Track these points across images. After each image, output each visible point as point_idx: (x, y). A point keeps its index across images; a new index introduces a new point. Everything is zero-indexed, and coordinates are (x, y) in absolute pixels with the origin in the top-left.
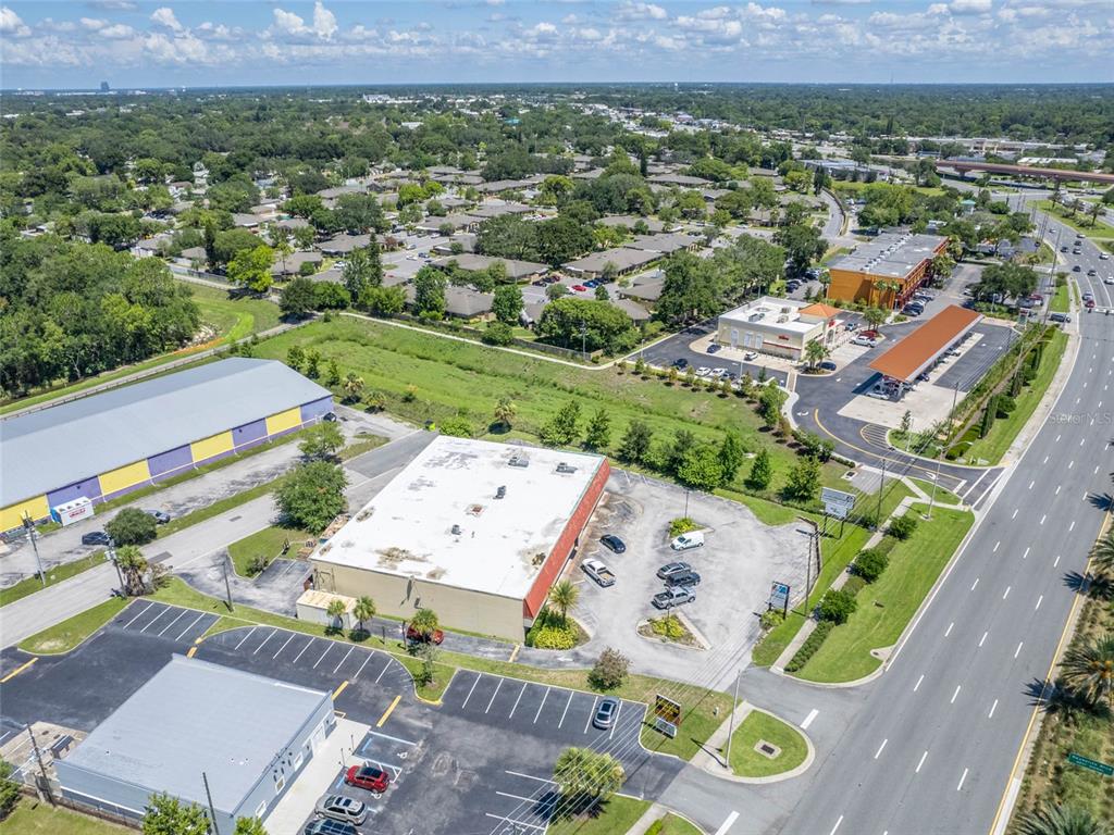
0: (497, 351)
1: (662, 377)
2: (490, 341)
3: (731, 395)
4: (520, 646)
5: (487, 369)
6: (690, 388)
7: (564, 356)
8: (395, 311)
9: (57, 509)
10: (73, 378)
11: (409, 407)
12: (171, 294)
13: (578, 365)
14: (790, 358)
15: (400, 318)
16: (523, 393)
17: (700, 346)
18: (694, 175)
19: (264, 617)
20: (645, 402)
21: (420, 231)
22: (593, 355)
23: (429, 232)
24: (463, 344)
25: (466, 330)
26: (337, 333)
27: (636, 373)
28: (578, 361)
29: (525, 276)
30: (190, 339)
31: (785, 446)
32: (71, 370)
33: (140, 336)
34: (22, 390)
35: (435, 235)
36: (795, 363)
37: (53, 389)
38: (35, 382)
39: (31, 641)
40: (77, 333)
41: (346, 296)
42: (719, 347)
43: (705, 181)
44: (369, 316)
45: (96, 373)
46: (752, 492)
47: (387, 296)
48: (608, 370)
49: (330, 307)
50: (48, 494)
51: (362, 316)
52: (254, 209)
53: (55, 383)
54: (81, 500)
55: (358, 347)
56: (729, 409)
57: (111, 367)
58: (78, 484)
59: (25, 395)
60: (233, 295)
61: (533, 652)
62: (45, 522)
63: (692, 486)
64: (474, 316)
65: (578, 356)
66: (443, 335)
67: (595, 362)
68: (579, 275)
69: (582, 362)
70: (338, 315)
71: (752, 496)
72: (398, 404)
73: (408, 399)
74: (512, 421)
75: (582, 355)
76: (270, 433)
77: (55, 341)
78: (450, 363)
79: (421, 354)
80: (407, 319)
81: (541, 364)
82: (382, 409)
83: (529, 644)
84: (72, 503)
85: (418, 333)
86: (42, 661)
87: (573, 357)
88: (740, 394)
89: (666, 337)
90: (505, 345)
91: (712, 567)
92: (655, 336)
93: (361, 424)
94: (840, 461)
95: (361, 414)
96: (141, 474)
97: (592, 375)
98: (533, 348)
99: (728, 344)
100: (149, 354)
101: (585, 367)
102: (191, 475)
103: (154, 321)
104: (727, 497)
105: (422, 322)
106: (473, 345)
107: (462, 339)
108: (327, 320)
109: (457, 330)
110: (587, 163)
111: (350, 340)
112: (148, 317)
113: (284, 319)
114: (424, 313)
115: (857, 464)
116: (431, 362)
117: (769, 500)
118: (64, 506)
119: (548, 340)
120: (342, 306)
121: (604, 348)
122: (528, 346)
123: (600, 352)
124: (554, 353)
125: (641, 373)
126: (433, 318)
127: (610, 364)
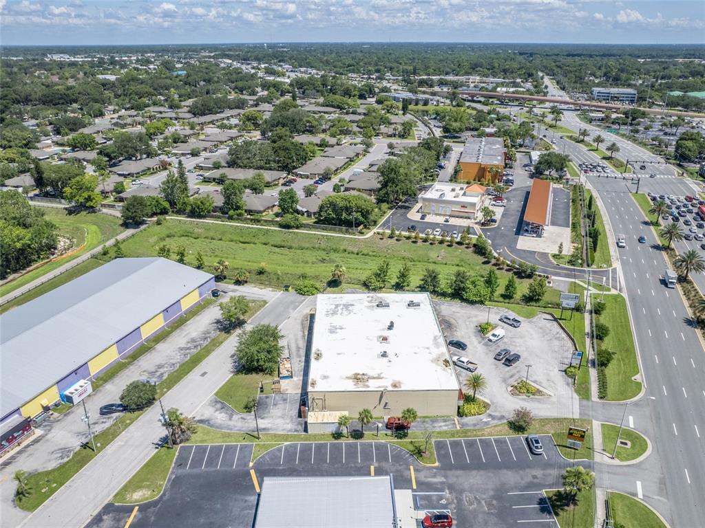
0: (294, 233)
1: (408, 238)
2: (286, 226)
3: (454, 244)
5: (294, 245)
6: (428, 243)
7: (341, 231)
8: (209, 212)
13: (351, 236)
14: (469, 218)
15: (213, 217)
17: (414, 217)
22: (360, 228)
23: (184, 155)
24: (268, 230)
25: (264, 221)
27: (391, 237)
28: (350, 234)
31: (504, 271)
35: (188, 156)
36: (472, 221)
44: (188, 217)
46: (507, 301)
47: (202, 203)
48: (372, 237)
49: (158, 214)
56: (458, 253)
60: (71, 211)
63: (472, 303)
64: (264, 211)
65: (350, 231)
66: (250, 226)
67: (361, 233)
69: (354, 234)
70: (165, 219)
71: (509, 303)
75: (353, 229)
78: (265, 244)
79: (242, 240)
80: (219, 217)
81: (328, 238)
82: (246, 282)
87: (347, 232)
88: (460, 244)
94: (540, 276)
97: (365, 241)
98: (317, 228)
99: (429, 213)
101: (357, 237)
104: (495, 306)
105: (231, 218)
106: (275, 230)
107: (266, 227)
108: (159, 223)
111: (183, 236)
113: (126, 226)
114: (231, 212)
115: (549, 276)
116: (252, 245)
117: (519, 304)
119: (323, 222)
120: (165, 212)
121: (363, 223)
122: (313, 227)
123: (362, 226)
124: (332, 230)
125: (394, 237)
126: (239, 215)
127: (370, 233)
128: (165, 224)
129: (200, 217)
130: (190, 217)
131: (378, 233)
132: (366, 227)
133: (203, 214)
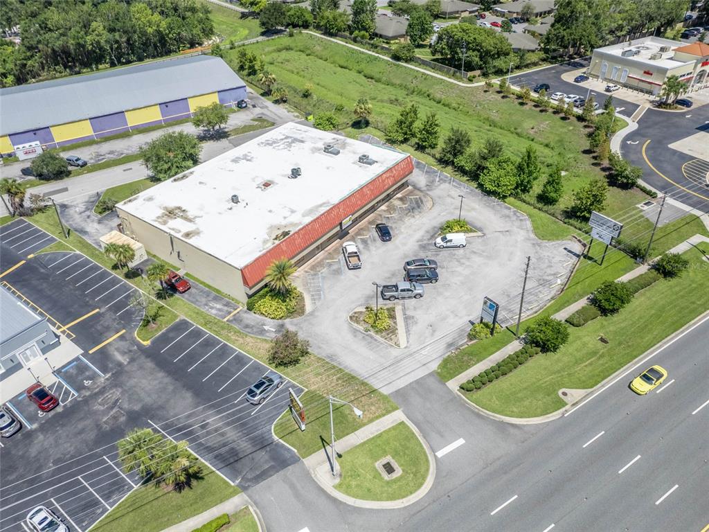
0: (398, 65)
1: (519, 97)
2: (396, 58)
3: (572, 118)
5: (385, 79)
6: (538, 109)
7: (447, 73)
8: (339, 30)
13: (455, 81)
14: (649, 92)
15: (342, 36)
17: (569, 77)
20: (494, 116)
22: (470, 74)
24: (376, 58)
25: (383, 48)
27: (499, 92)
28: (457, 79)
31: (598, 168)
36: (652, 98)
41: (309, 17)
42: (587, 78)
47: (334, 18)
48: (477, 88)
49: (295, 26)
51: (318, 34)
56: (566, 130)
66: (364, 50)
67: (470, 80)
69: (460, 79)
70: (301, 33)
75: (461, 73)
78: (359, 72)
79: (343, 64)
80: (345, 38)
81: (427, 78)
85: (348, 48)
87: (454, 75)
88: (580, 118)
89: (546, 66)
90: (406, 61)
92: (535, 64)
97: (462, 90)
98: (427, 65)
99: (597, 77)
101: (460, 84)
105: (355, 40)
106: (383, 60)
107: (377, 55)
108: (291, 35)
109: (376, 47)
113: (263, 34)
114: (356, 33)
116: (346, 71)
119: (443, 61)
120: (306, 25)
121: (481, 68)
122: (423, 63)
123: (478, 72)
124: (440, 70)
125: (502, 92)
126: (363, 37)
127: (482, 83)
128: (297, 38)
129: (331, 35)
130: (324, 34)
131: (489, 85)
132: (485, 75)
133: (333, 31)
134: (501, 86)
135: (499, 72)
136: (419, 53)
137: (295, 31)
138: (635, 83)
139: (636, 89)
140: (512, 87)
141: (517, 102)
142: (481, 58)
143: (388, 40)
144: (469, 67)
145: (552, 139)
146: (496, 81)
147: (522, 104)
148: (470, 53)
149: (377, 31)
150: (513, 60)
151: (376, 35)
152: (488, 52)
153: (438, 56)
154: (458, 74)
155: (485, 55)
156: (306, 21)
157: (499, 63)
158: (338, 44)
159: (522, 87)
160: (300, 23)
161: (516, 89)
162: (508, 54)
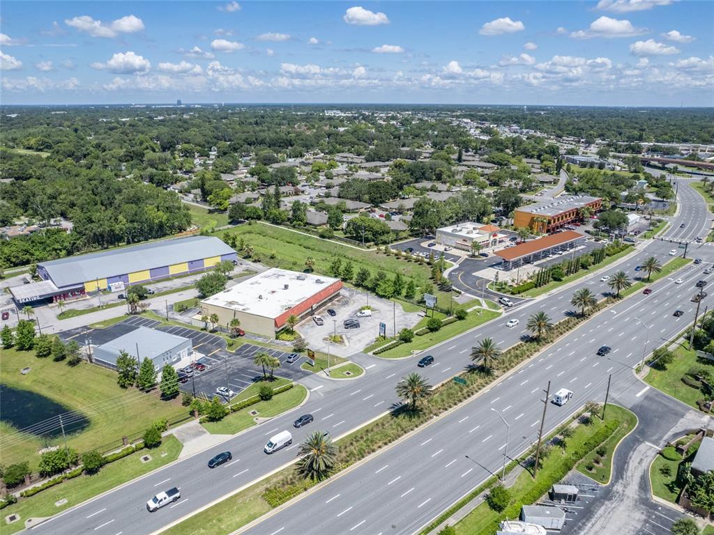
0: (324, 241)
1: (396, 255)
2: (322, 236)
4: (273, 339)
5: (317, 248)
6: (407, 260)
7: (354, 244)
8: (283, 221)
9: (110, 285)
10: (129, 243)
11: (272, 261)
12: (179, 208)
13: (359, 249)
15: (285, 225)
16: (328, 259)
17: (425, 244)
18: (489, 162)
19: (180, 324)
21: (316, 186)
22: (368, 244)
23: (321, 187)
24: (309, 237)
25: (313, 231)
26: (253, 230)
27: (385, 253)
28: (360, 247)
29: (357, 209)
30: (185, 230)
32: (128, 239)
33: (161, 226)
34: (106, 246)
35: (323, 188)
36: (469, 253)
37: (119, 246)
38: (112, 243)
39: (92, 325)
40: (132, 222)
41: (262, 213)
42: (435, 245)
43: (494, 165)
45: (139, 241)
48: (372, 251)
49: (252, 218)
50: (108, 278)
51: (268, 224)
52: (234, 172)
53: (120, 244)
54: (120, 283)
55: (261, 237)
56: (420, 269)
57: (146, 239)
58: (120, 276)
59: (106, 248)
60: (210, 212)
61: (278, 341)
62: (105, 290)
63: (381, 296)
64: (320, 225)
66: (301, 233)
67: (368, 248)
68: (386, 210)
69: (362, 247)
70: (255, 222)
72: (267, 259)
73: (272, 257)
74: (314, 267)
76: (205, 266)
77: (122, 224)
78: (300, 245)
79: (288, 240)
80: (288, 225)
81: (342, 247)
82: (260, 261)
83: (277, 339)
84: (117, 284)
85: (290, 232)
86: (95, 330)
87: (358, 245)
88: (429, 264)
89: (412, 239)
90: (329, 238)
91: (369, 323)
92: (406, 238)
93: (248, 266)
94: (455, 291)
95: (250, 263)
96: (146, 276)
97: (364, 253)
98: (342, 240)
99: (441, 244)
100: (164, 235)
101: (362, 249)
102: (168, 279)
103: (168, 220)
105: (294, 227)
108: (250, 224)
109: (309, 231)
110: (430, 153)
111: (258, 233)
112: (165, 217)
113: (230, 223)
114: (295, 223)
115: (463, 292)
116: (292, 245)
118: (113, 284)
119: (351, 238)
120: (259, 218)
121: (374, 241)
122: (340, 239)
123: (372, 243)
124: (350, 243)
125: (387, 253)
126: (299, 225)
127: (375, 249)
128: (254, 225)
129: (277, 224)
130: (272, 223)
131: (379, 249)
132: (376, 244)
133: (279, 221)
134: (385, 250)
135: (384, 243)
136: (336, 234)
137: (253, 221)
138: (460, 246)
139: (460, 249)
140: (392, 250)
141: (395, 257)
142: (373, 235)
143: (315, 226)
144: (367, 240)
145: (414, 274)
146: (383, 247)
147: (398, 258)
148: (367, 232)
149: (308, 221)
150: (392, 236)
151: (307, 223)
152: (377, 232)
153: (348, 235)
154: (361, 244)
155: (376, 234)
156: (259, 215)
157: (384, 238)
158: (284, 230)
159: (397, 250)
160: (255, 217)
161: (394, 251)
162: (389, 233)
